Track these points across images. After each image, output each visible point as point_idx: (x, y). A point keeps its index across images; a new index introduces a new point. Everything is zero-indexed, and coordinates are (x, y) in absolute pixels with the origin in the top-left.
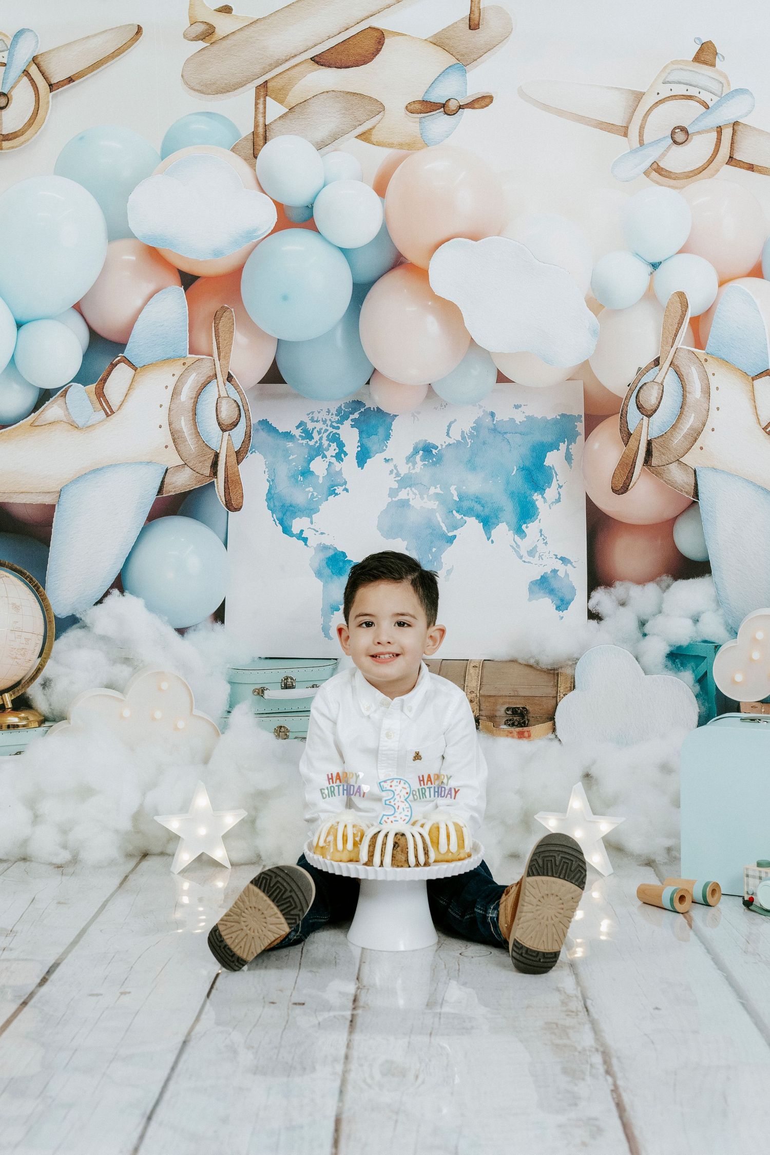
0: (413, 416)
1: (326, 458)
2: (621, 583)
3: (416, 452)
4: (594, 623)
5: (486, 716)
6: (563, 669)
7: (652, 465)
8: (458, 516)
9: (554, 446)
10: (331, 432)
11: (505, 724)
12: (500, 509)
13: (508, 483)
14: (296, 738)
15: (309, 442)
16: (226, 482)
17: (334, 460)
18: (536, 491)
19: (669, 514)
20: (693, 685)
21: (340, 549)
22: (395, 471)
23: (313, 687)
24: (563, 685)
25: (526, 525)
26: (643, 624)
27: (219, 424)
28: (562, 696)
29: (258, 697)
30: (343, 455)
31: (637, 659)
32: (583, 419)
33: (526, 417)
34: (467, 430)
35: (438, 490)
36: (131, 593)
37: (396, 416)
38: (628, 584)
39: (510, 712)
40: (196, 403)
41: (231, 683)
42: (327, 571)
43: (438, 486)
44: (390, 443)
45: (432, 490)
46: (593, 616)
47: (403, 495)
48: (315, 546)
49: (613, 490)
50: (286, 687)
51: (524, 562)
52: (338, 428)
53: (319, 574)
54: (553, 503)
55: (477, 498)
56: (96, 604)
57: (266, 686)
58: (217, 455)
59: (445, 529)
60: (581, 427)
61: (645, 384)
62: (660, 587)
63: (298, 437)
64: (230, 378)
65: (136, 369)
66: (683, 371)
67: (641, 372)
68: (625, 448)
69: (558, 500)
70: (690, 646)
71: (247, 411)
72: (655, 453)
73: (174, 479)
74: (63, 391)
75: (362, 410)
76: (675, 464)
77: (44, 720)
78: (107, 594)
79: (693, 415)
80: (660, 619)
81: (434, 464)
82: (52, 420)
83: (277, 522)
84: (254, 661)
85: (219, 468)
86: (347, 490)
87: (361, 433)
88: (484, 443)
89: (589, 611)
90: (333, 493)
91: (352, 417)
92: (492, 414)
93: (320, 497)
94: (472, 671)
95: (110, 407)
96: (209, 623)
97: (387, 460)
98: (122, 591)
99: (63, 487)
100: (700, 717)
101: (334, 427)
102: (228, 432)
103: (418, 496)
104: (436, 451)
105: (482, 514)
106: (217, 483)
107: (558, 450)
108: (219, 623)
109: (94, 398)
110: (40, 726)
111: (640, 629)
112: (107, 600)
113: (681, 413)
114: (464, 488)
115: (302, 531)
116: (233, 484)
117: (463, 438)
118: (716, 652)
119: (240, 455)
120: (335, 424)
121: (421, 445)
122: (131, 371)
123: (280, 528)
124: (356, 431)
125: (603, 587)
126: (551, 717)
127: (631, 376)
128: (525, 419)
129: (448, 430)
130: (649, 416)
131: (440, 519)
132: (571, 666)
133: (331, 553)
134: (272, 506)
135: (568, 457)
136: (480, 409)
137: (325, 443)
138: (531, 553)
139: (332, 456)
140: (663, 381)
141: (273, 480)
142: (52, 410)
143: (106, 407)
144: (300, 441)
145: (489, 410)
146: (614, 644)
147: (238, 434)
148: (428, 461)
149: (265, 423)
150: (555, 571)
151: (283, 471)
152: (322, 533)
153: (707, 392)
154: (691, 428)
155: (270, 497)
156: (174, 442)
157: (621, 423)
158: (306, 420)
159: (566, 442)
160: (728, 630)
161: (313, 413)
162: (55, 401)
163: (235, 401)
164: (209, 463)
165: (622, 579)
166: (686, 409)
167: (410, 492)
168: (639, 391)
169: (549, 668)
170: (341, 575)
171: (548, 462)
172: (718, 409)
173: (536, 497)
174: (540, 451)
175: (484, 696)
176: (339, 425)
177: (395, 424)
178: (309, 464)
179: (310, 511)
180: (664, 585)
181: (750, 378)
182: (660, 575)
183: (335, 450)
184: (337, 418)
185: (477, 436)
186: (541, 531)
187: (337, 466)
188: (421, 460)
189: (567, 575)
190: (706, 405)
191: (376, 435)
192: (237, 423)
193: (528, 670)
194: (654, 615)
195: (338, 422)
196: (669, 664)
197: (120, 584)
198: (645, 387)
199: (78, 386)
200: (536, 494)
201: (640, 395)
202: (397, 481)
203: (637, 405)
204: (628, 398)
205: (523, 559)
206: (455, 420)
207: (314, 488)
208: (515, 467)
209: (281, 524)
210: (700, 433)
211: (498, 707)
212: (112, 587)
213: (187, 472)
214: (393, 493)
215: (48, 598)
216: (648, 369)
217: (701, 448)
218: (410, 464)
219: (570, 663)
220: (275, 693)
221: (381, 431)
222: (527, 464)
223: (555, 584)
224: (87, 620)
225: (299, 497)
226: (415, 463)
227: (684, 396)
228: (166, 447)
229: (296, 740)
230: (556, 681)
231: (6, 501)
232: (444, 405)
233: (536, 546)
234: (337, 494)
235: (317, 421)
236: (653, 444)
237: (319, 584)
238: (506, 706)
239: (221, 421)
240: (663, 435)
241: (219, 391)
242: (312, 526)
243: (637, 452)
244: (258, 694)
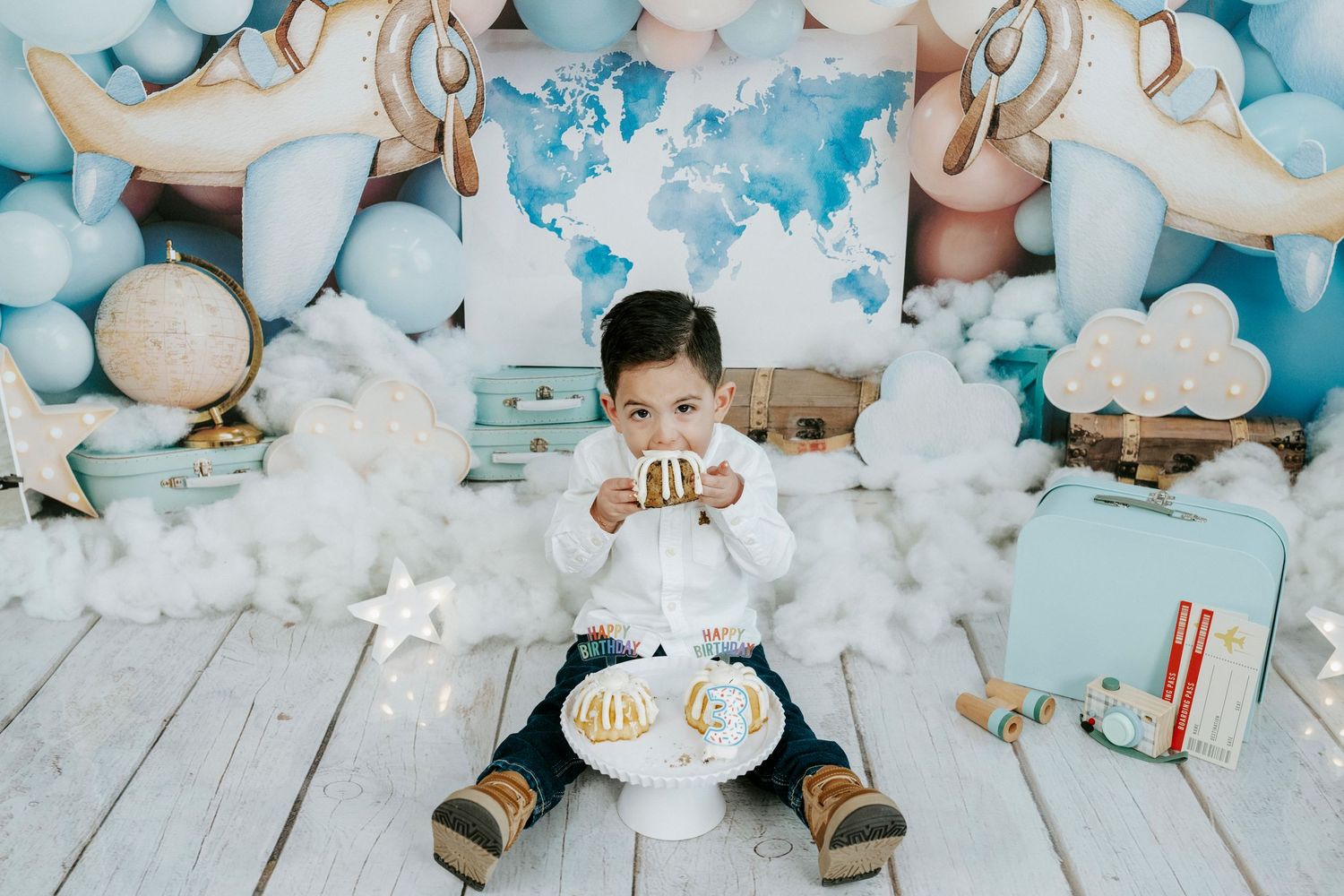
0: (694, 72)
1: (582, 128)
2: (944, 281)
3: (697, 120)
4: (908, 327)
5: (775, 428)
6: (868, 378)
7: (998, 137)
8: (749, 202)
9: (873, 113)
10: (586, 96)
11: (797, 436)
12: (802, 194)
13: (813, 160)
14: (556, 451)
15: (560, 108)
16: (456, 159)
17: (591, 131)
18: (847, 171)
19: (1011, 199)
20: (1019, 395)
21: (602, 242)
22: (670, 146)
23: (574, 397)
24: (867, 394)
25: (832, 213)
26: (966, 327)
27: (442, 83)
28: (864, 406)
29: (510, 408)
30: (603, 125)
31: (955, 367)
32: (914, 78)
33: (840, 75)
34: (763, 91)
35: (725, 170)
36: (350, 293)
37: (671, 73)
38: (952, 283)
39: (803, 424)
40: (409, 55)
41: (477, 393)
42: (587, 269)
43: (725, 165)
44: (663, 109)
45: (717, 170)
46: (908, 319)
47: (680, 175)
48: (571, 238)
49: (944, 167)
50: (542, 397)
51: (828, 257)
52: (596, 89)
53: (577, 272)
54: (868, 186)
55: (773, 179)
56: (308, 305)
57: (518, 397)
58: (442, 125)
59: (732, 217)
60: (910, 88)
61: (999, 30)
62: (992, 286)
63: (545, 101)
64: (452, 21)
65: (326, 9)
66: (1051, 12)
67: (995, 14)
68: (965, 116)
69: (875, 182)
70: (1020, 351)
71: (477, 66)
72: (1002, 122)
73: (389, 156)
74: (233, 38)
75: (628, 65)
76: (1026, 137)
77: (262, 436)
78: (319, 294)
79: (1057, 72)
80: (988, 322)
81: (720, 136)
82: (224, 78)
83: (523, 209)
84: (503, 369)
85: (445, 141)
86: (610, 170)
87: (626, 95)
88: (785, 109)
89: (904, 314)
90: (592, 173)
91: (614, 74)
92: (797, 71)
93: (575, 178)
94: (760, 380)
95: (298, 61)
96: (447, 329)
97: (659, 132)
98: (338, 290)
99: (249, 166)
100: (1022, 429)
101: (591, 88)
102: (453, 95)
103: (699, 177)
104: (723, 120)
105: (779, 199)
106: (445, 161)
107: (879, 118)
108: (459, 327)
109: (276, 47)
110: (258, 442)
111: (962, 333)
112: (322, 301)
113: (1042, 70)
114: (757, 166)
115: (554, 220)
116: (464, 162)
117: (758, 102)
118: (1049, 358)
119: (472, 124)
120: (591, 84)
121: (703, 113)
122: (320, 12)
123: (527, 216)
124: (620, 93)
125: (922, 286)
126: (850, 429)
127: (981, 19)
128: (839, 78)
129: (739, 92)
130: (999, 74)
131: (726, 206)
132: (877, 374)
133: (591, 247)
134: (515, 189)
135: (892, 128)
136: (781, 63)
137: (580, 109)
138: (838, 246)
139: (589, 126)
140: (1023, 27)
141: (515, 157)
142: (223, 64)
143: (293, 61)
144: (548, 107)
145: (792, 66)
146: (930, 350)
147: (468, 96)
148: (713, 133)
149: (500, 82)
150: (865, 268)
151: (527, 146)
152: (579, 223)
153: (1078, 42)
154: (1052, 90)
155: (513, 178)
156: (386, 107)
157: (963, 84)
158: (555, 78)
159: (890, 109)
160: (1066, 334)
161: (563, 68)
162: (224, 52)
163: (461, 53)
164: (432, 135)
165: (945, 277)
166: (1048, 64)
167: (689, 172)
168: (990, 40)
169: (852, 376)
170: (604, 273)
171: (864, 134)
172: (1090, 64)
173: (848, 178)
174: (856, 120)
175: (773, 407)
176: (597, 85)
177: (671, 84)
178: (560, 136)
179: (563, 195)
180: (996, 283)
181: (1137, 23)
182: (992, 271)
183: (593, 118)
184: (595, 76)
185: (776, 100)
186: (851, 220)
187: (596, 139)
188: (704, 131)
189: (880, 272)
190: (1075, 59)
191: (646, 98)
192: (466, 83)
193: (827, 380)
194: (981, 318)
195: (596, 81)
196: (993, 371)
197: (334, 282)
198: (997, 36)
199: (251, 33)
200: (848, 174)
201: (991, 45)
202: (673, 158)
203: (986, 60)
204: (975, 49)
205: (828, 254)
206: (748, 79)
207: (567, 166)
208: (823, 141)
209: (528, 211)
210: (1062, 96)
211: (790, 418)
212: (326, 285)
213: (406, 145)
214: (668, 173)
215: (250, 299)
216: (1004, 10)
217: (1062, 116)
218: (690, 137)
219: (877, 371)
220: (529, 404)
221: (652, 93)
222: (839, 136)
223: (864, 282)
224: (299, 323)
225: (549, 177)
226: (695, 136)
227: (1048, 47)
228: (376, 114)
229: (556, 453)
230: (858, 390)
231: (179, 183)
232: (735, 59)
233: (844, 239)
234: (597, 175)
235: (569, 80)
236: (1001, 112)
237: (577, 284)
238: (798, 418)
239: (444, 79)
240: (1014, 99)
241: (439, 39)
242: (567, 215)
243: (980, 121)
244: (510, 405)
